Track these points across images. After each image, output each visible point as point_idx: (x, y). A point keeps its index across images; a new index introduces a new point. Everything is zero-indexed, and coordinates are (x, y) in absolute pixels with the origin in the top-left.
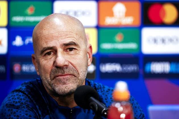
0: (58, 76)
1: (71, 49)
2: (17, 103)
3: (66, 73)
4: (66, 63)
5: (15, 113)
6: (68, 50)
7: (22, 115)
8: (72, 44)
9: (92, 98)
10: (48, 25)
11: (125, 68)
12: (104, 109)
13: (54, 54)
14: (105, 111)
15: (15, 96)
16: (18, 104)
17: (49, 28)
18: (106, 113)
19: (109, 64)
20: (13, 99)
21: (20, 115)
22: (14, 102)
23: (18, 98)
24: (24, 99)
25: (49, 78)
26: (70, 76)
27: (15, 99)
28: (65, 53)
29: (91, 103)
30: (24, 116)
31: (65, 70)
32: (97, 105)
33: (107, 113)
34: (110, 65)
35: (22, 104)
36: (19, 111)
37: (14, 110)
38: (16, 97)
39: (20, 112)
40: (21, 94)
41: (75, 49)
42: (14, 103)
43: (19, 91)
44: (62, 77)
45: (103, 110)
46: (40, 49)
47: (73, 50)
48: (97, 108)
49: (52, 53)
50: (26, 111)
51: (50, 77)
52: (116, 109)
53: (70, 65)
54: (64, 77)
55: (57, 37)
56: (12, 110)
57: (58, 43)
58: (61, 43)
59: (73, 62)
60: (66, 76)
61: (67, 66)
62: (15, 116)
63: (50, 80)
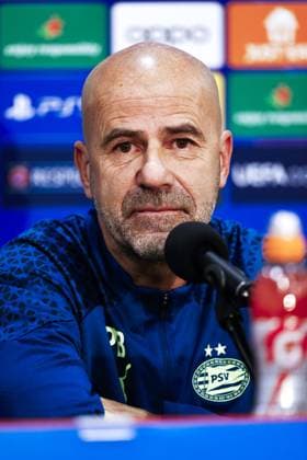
0: (142, 211)
1: (183, 143)
2: (19, 271)
3: (164, 205)
4: (169, 180)
5: (14, 297)
6: (175, 145)
7: (35, 301)
8: (187, 131)
9: (211, 255)
10: (131, 75)
11: (295, 176)
12: (243, 283)
13: (137, 151)
14: (245, 288)
15: (15, 254)
16: (24, 276)
17: (132, 82)
18: (246, 294)
19: (255, 165)
20: (10, 261)
21: (29, 302)
22: (13, 269)
23: (23, 261)
24: (39, 263)
25: (120, 213)
26: (176, 213)
27: (17, 262)
28: (168, 151)
29: (210, 268)
30: (38, 304)
31: (164, 197)
32: (222, 273)
33: (249, 293)
34: (258, 167)
35: (33, 274)
36: (26, 292)
37: (14, 290)
38: (19, 257)
39: (29, 294)
40: (31, 249)
41: (193, 143)
42: (13, 274)
43: (26, 241)
44: (154, 214)
45: (240, 287)
46: (104, 133)
47: (189, 145)
48: (223, 281)
49: (133, 148)
50: (45, 293)
51: (123, 209)
52: (273, 284)
53: (177, 184)
54: (159, 214)
55: (153, 108)
56: (7, 290)
57: (152, 124)
58: (159, 125)
59: (184, 178)
60: (166, 213)
61: (168, 187)
62: (14, 304)
63: (121, 219)
